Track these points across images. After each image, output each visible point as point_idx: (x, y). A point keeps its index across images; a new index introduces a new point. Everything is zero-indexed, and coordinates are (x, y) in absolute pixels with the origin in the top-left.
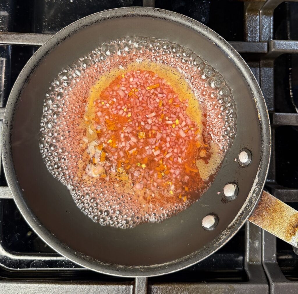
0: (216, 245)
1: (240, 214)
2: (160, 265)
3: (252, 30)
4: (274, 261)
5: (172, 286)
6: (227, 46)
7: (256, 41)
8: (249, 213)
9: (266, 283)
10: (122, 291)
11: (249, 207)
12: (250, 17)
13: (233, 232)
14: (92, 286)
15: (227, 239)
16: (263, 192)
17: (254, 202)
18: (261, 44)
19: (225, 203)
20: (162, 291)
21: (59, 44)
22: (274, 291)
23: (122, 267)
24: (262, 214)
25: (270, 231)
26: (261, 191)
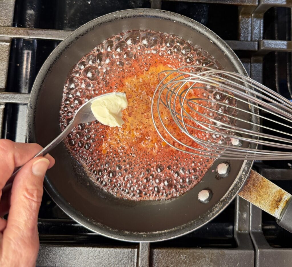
0: (210, 216)
1: (231, 189)
2: (161, 232)
3: (245, 31)
4: (260, 230)
5: (171, 250)
6: (223, 44)
7: (248, 40)
8: (239, 189)
9: (252, 249)
10: (128, 254)
11: (239, 184)
12: (243, 19)
13: (224, 205)
14: (102, 248)
15: (220, 211)
16: (251, 171)
17: (244, 179)
18: (252, 43)
19: (219, 179)
20: (163, 255)
21: (78, 39)
22: (259, 256)
23: (128, 232)
24: (250, 190)
25: (257, 205)
26: (250, 170)
